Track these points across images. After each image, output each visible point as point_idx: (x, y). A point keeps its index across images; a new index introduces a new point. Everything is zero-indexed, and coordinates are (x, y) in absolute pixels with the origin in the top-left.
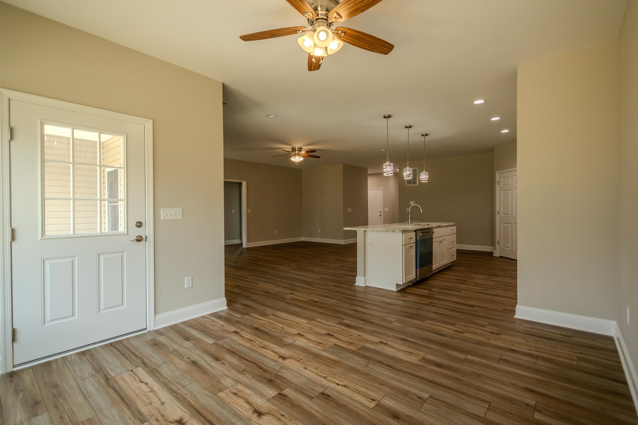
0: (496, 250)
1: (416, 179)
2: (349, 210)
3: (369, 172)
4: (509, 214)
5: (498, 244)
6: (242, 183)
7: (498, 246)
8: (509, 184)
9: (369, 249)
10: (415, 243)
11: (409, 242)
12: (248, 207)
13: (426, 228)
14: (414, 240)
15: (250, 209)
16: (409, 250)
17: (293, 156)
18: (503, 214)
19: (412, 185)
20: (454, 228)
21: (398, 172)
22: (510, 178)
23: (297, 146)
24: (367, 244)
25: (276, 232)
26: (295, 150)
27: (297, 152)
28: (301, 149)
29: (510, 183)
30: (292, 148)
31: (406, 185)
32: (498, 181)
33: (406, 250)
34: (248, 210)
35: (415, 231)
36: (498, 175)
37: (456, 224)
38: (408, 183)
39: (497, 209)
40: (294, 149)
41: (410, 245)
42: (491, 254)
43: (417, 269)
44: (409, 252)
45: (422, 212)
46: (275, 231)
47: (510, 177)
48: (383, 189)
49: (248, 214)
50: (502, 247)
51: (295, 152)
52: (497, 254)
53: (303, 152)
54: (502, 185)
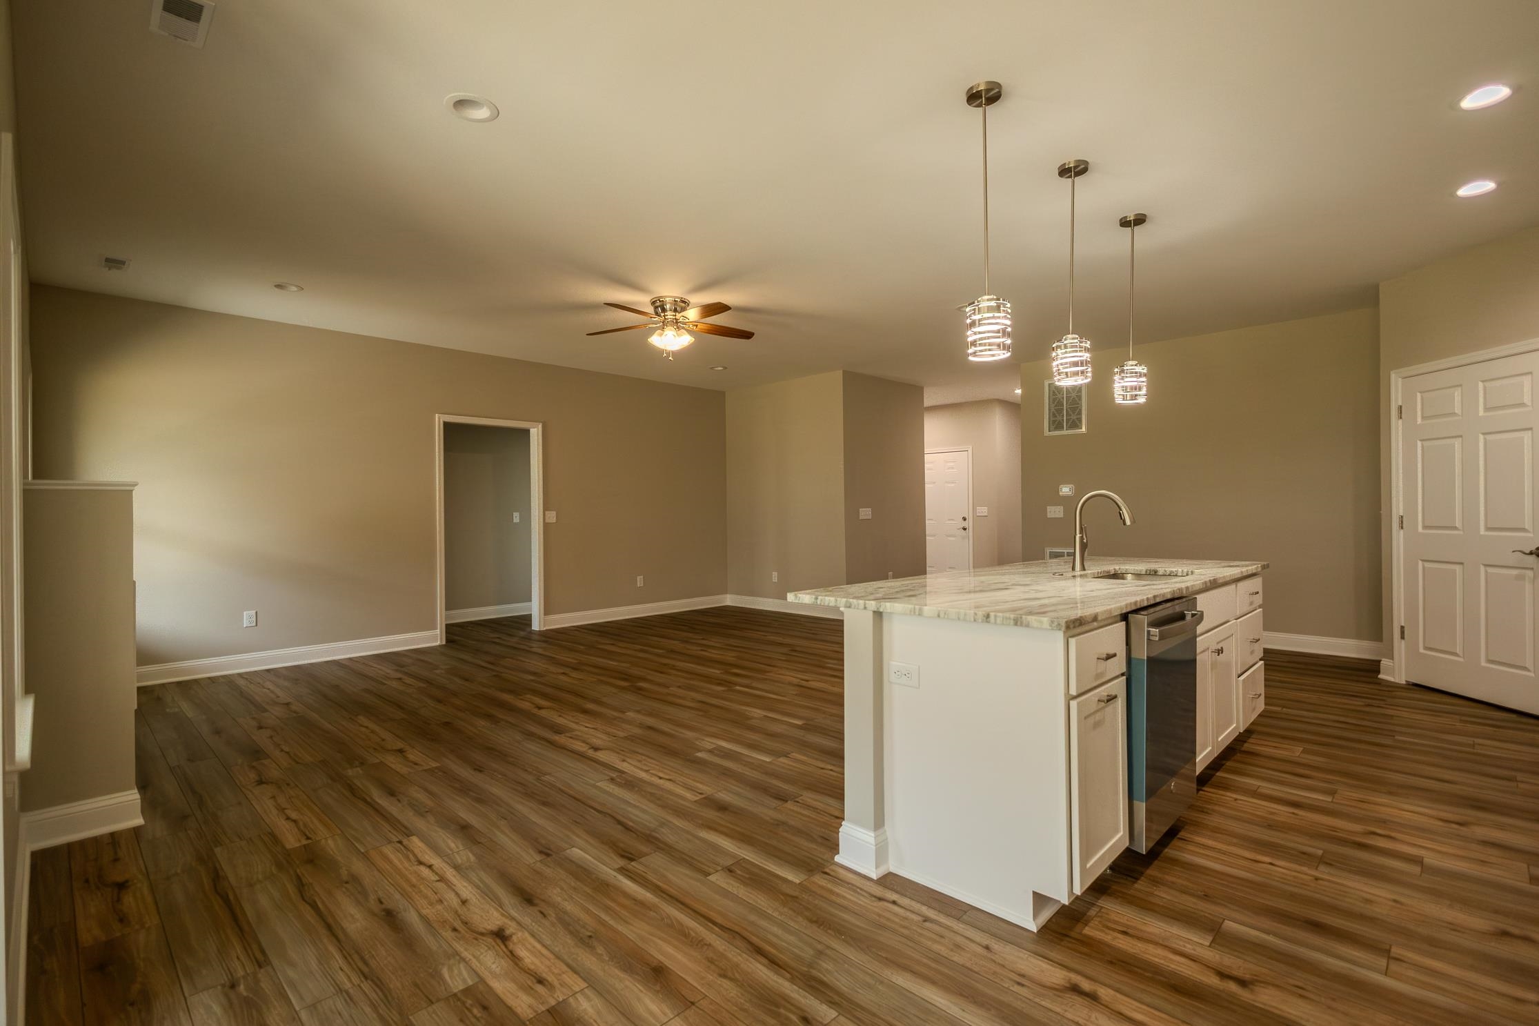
0: (1392, 658)
1: (1080, 413)
2: (865, 513)
3: (929, 399)
4: (1455, 528)
5: (1403, 637)
6: (529, 430)
7: (1400, 647)
8: (1454, 414)
9: (897, 697)
10: (1123, 675)
11: (1098, 676)
12: (546, 507)
13: (1169, 597)
14: (1118, 665)
15: (555, 513)
16: (1098, 716)
17: (655, 329)
18: (1425, 527)
19: (1065, 432)
20: (1256, 584)
21: (1019, 400)
22: (1457, 394)
23: (669, 291)
24: (890, 676)
25: (640, 581)
26: (664, 310)
27: (670, 315)
28: (683, 305)
29: (1458, 410)
30: (653, 303)
31: (1047, 433)
32: (1401, 407)
33: (1084, 718)
34: (547, 512)
35: (1125, 617)
36: (1397, 387)
37: (1264, 567)
38: (1052, 427)
39: (1398, 506)
40: (659, 306)
41: (1103, 691)
42: (1370, 669)
43: (1136, 803)
44: (1097, 725)
45: (1128, 522)
46: (638, 578)
47: (1461, 385)
48: (970, 452)
49: (546, 526)
50: (1422, 650)
51: (662, 314)
52: (1396, 671)
53: (692, 314)
54: (1419, 421)
